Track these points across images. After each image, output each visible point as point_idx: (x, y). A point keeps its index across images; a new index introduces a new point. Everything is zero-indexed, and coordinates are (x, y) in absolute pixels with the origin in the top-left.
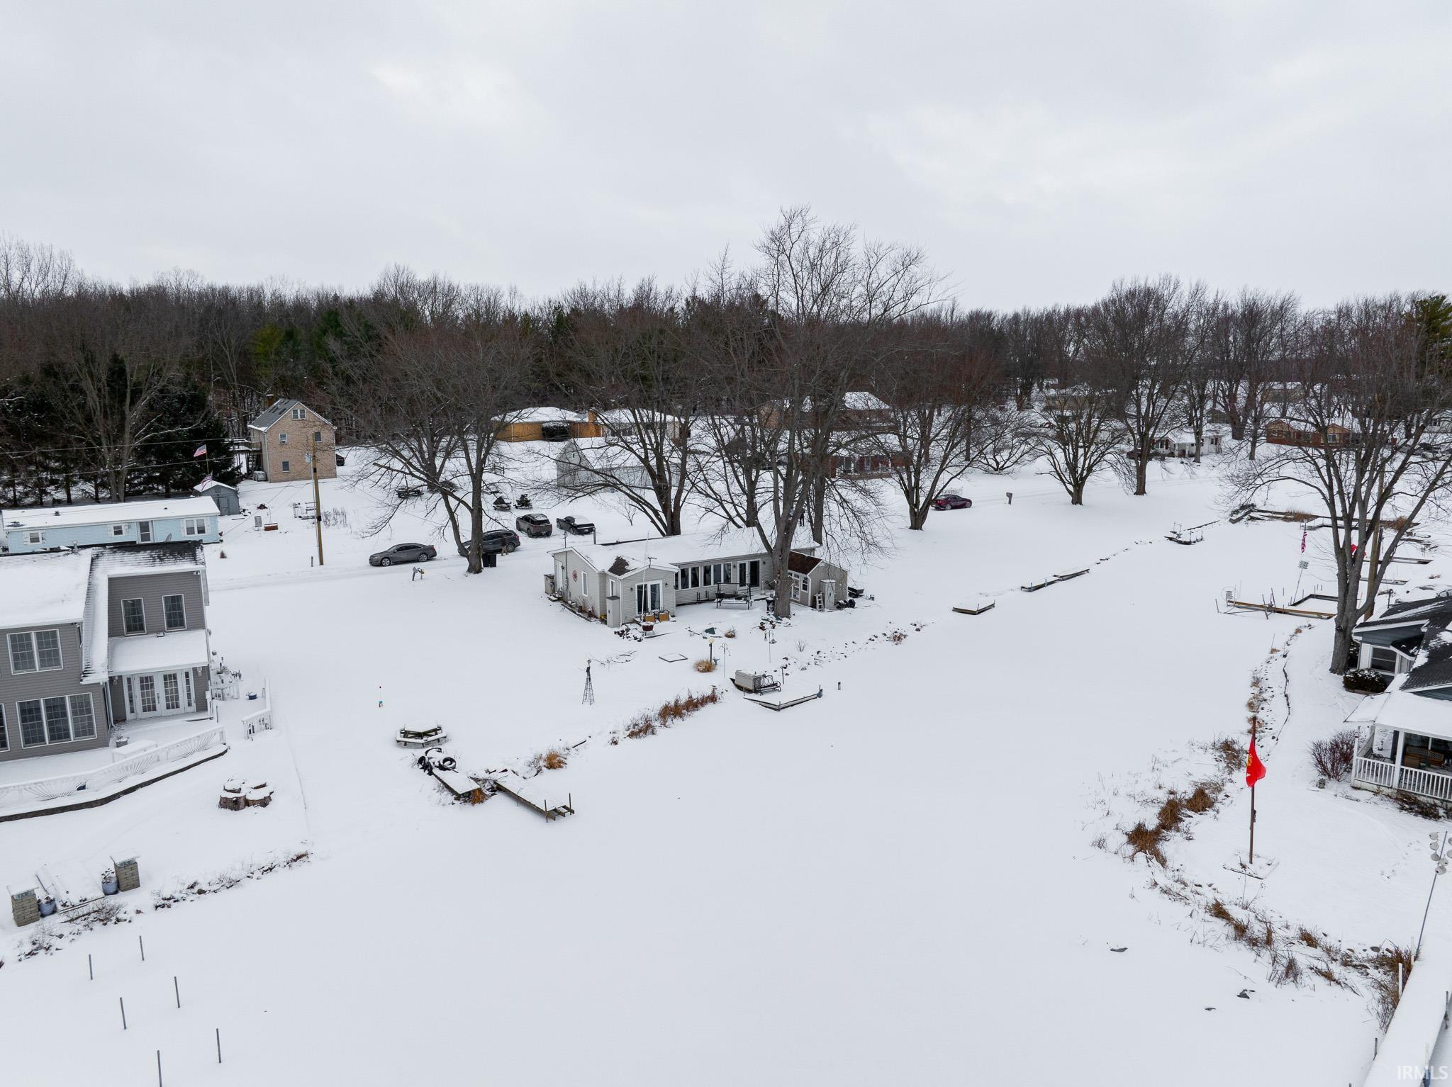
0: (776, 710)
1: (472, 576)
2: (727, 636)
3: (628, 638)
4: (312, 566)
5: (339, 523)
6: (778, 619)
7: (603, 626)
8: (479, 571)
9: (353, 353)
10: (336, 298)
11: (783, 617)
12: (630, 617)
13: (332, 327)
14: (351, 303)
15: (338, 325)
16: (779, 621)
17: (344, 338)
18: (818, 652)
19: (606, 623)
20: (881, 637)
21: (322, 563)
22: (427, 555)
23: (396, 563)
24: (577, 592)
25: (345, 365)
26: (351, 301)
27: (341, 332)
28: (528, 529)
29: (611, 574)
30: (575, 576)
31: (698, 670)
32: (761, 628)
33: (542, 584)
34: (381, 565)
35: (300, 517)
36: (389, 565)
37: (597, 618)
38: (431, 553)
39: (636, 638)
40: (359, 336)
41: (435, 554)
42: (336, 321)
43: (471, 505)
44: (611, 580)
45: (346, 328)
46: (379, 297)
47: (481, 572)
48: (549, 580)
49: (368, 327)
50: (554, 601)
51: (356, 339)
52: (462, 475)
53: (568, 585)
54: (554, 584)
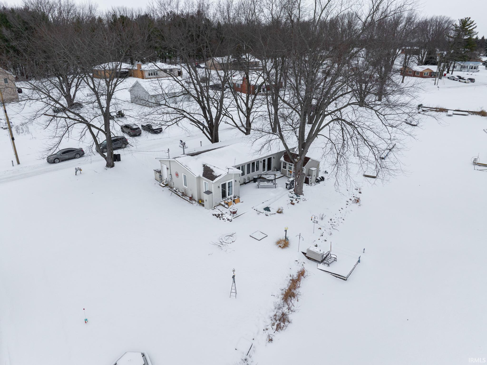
0: (344, 280)
1: (110, 169)
2: (278, 212)
3: (223, 219)
4: (13, 166)
5: (25, 131)
6: (297, 196)
7: (201, 207)
8: (113, 166)
9: (18, 36)
10: (4, 8)
11: (300, 195)
12: (218, 203)
13: (4, 22)
14: (13, 11)
15: (7, 22)
16: (299, 198)
17: (12, 29)
18: (331, 220)
19: (203, 205)
20: (350, 202)
21: (19, 163)
22: (79, 154)
23: (63, 161)
24: (179, 183)
25: (14, 43)
26: (13, 10)
27: (10, 25)
28: (129, 132)
29: (204, 178)
30: (177, 175)
31: (280, 246)
32: (292, 204)
33: (153, 175)
34: (54, 162)
35: (2, 128)
36: (59, 162)
37: (195, 201)
38: (82, 153)
39: (228, 220)
40: (20, 28)
41: (84, 154)
42: (6, 20)
43: (104, 131)
44: (204, 181)
45: (12, 23)
46: (26, 9)
47: (114, 166)
48: (158, 174)
49: (25, 23)
50: (163, 187)
51: (18, 29)
52: (100, 115)
53: (171, 178)
54: (161, 176)
